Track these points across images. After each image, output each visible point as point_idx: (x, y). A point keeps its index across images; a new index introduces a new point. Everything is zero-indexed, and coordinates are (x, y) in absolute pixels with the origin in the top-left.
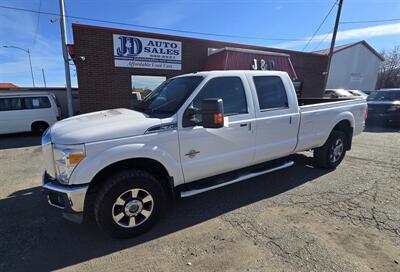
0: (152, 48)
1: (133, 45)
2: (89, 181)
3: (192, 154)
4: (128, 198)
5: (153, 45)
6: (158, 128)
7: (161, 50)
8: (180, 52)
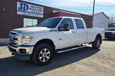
0: (32, 8)
1: (25, 6)
2: (35, 45)
3: (60, 39)
4: (43, 52)
5: (33, 7)
6: (52, 31)
7: (36, 9)
8: (43, 11)
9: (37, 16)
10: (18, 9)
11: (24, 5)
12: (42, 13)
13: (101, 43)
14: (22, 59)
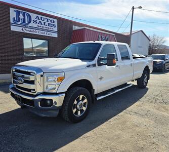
0: (38, 21)
1: (24, 17)
2: (66, 91)
3: (101, 78)
4: (78, 100)
5: (39, 19)
6: (89, 66)
7: (45, 23)
8: (56, 26)
9: (46, 34)
10: (11, 21)
11: (24, 14)
12: (56, 29)
13: (148, 78)
14: (43, 115)
